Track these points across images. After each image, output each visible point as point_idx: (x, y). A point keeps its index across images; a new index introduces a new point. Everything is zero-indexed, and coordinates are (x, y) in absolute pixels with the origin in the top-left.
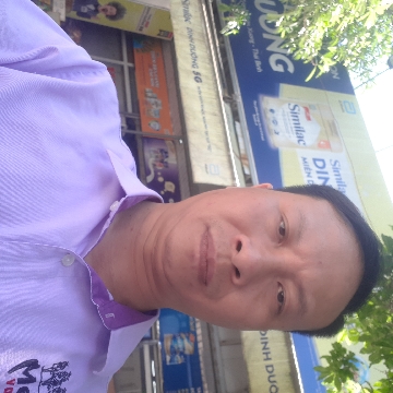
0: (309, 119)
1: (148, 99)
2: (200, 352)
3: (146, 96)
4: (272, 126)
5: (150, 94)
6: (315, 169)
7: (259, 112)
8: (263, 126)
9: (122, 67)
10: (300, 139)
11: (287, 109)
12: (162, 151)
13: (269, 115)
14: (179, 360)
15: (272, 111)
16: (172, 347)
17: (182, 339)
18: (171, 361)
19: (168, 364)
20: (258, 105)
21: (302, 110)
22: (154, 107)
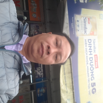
3: (31, 2)
8: (74, 28)
10: (85, 32)
15: (78, 21)
21: (87, 19)
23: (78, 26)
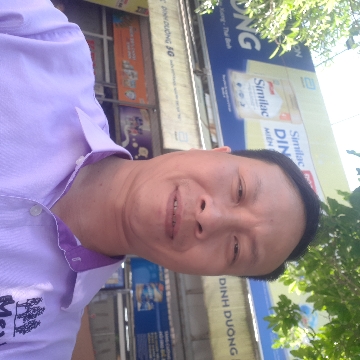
0: (272, 93)
1: (125, 70)
2: (168, 300)
3: (123, 67)
4: (239, 99)
5: (127, 66)
6: (276, 138)
7: (228, 85)
8: (230, 98)
9: (102, 40)
10: (264, 111)
11: (253, 83)
12: (137, 118)
13: (237, 88)
14: (149, 306)
15: (239, 84)
16: (143, 295)
17: (152, 288)
18: (141, 308)
19: (139, 310)
20: (227, 79)
21: (267, 85)
22: (131, 77)
23: (242, 95)
